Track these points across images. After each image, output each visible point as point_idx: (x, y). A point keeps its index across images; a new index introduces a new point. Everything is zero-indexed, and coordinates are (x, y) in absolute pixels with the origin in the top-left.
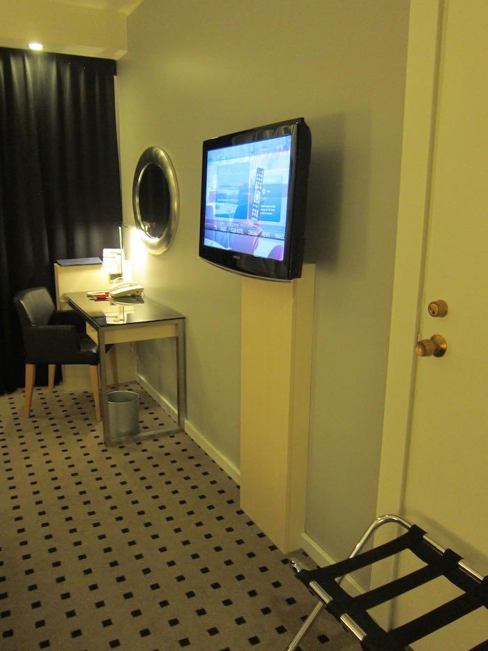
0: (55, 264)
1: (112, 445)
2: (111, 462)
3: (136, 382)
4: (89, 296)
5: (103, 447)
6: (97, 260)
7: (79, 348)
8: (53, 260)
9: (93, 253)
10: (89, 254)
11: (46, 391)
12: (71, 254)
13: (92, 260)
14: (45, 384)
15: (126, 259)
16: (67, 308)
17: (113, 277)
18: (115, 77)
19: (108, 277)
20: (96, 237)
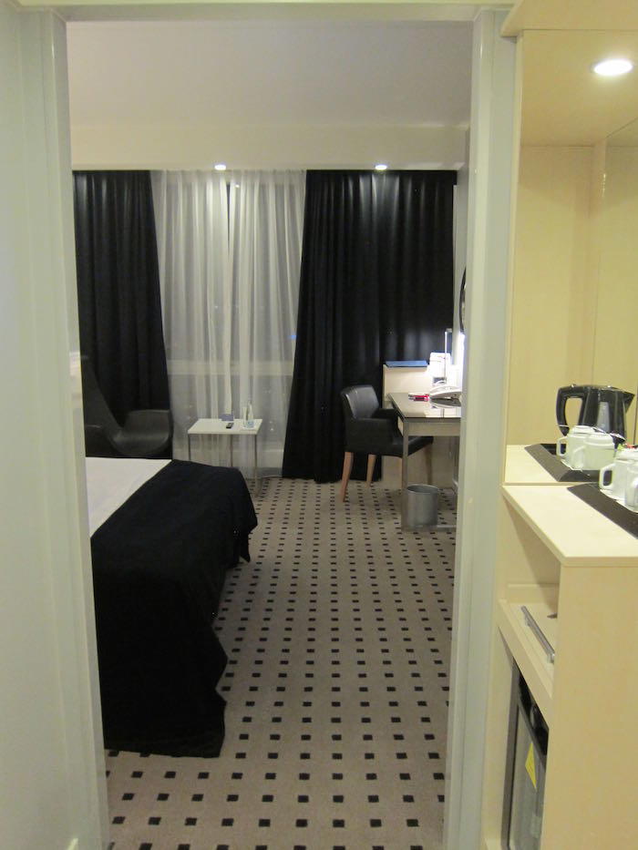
0: (384, 366)
1: (408, 531)
2: (402, 542)
3: (451, 488)
4: (411, 396)
5: (400, 531)
6: (424, 363)
7: (391, 440)
8: (383, 361)
9: (421, 357)
10: (418, 357)
11: (365, 485)
12: (400, 356)
13: (418, 363)
14: (364, 479)
15: (453, 363)
16: (389, 407)
17: (436, 380)
18: (455, 186)
19: (432, 380)
20: (426, 340)
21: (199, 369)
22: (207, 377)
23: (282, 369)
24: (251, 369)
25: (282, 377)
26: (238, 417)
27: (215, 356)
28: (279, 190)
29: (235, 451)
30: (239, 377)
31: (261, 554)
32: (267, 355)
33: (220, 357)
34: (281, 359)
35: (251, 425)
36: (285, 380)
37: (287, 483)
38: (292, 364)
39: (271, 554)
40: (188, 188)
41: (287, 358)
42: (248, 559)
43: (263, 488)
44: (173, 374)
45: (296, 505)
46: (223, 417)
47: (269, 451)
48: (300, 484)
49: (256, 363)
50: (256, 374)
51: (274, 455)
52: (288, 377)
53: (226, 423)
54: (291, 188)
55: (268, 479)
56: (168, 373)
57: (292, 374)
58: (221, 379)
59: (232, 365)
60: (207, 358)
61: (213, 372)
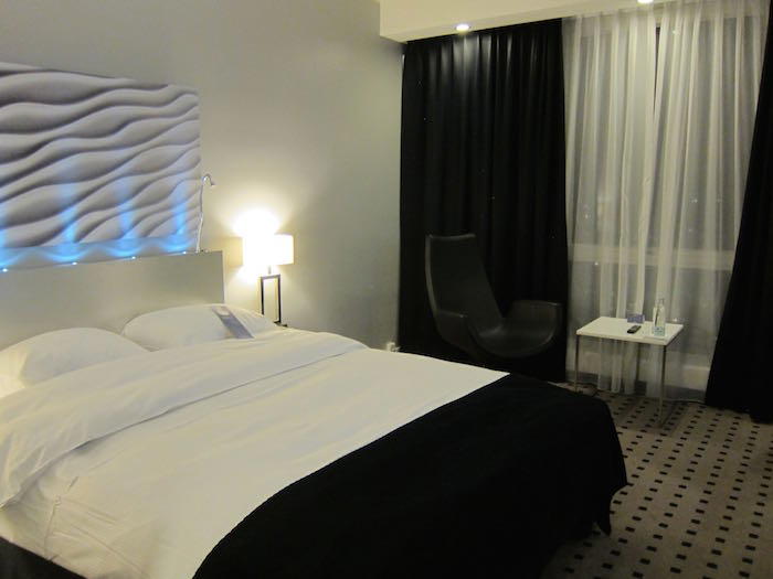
21: (605, 256)
22: (616, 267)
23: (716, 261)
24: (674, 258)
25: (717, 272)
26: (649, 318)
27: (627, 241)
28: (729, 24)
29: (643, 361)
30: (657, 268)
31: (633, 524)
32: (697, 243)
33: (634, 243)
34: (717, 248)
35: (660, 331)
36: (720, 275)
37: (709, 415)
38: (732, 256)
39: (649, 526)
40: (607, 37)
41: (726, 247)
42: (607, 529)
43: (673, 415)
44: (575, 260)
45: (712, 451)
46: (630, 317)
47: (688, 367)
48: (727, 419)
49: (681, 252)
50: (680, 265)
51: (697, 373)
52: (724, 272)
53: (632, 325)
54: (748, 20)
55: (684, 403)
56: (569, 259)
57: (731, 269)
58: (632, 269)
59: (649, 253)
60: (617, 243)
61: (623, 260)
